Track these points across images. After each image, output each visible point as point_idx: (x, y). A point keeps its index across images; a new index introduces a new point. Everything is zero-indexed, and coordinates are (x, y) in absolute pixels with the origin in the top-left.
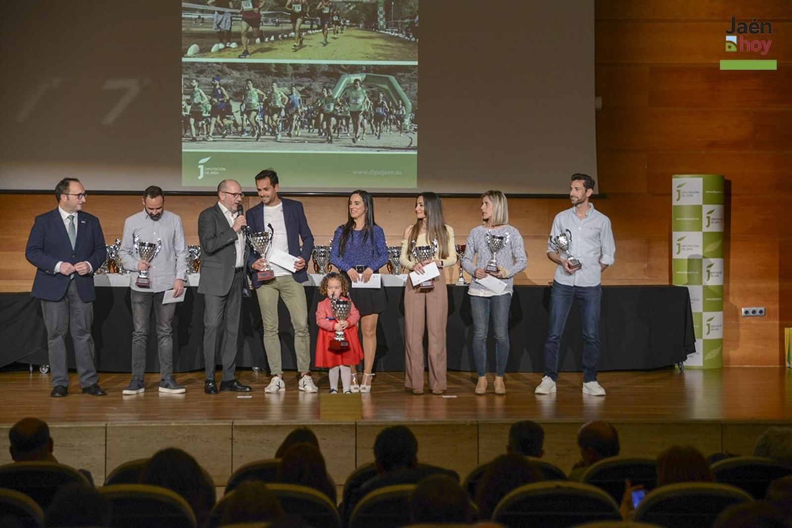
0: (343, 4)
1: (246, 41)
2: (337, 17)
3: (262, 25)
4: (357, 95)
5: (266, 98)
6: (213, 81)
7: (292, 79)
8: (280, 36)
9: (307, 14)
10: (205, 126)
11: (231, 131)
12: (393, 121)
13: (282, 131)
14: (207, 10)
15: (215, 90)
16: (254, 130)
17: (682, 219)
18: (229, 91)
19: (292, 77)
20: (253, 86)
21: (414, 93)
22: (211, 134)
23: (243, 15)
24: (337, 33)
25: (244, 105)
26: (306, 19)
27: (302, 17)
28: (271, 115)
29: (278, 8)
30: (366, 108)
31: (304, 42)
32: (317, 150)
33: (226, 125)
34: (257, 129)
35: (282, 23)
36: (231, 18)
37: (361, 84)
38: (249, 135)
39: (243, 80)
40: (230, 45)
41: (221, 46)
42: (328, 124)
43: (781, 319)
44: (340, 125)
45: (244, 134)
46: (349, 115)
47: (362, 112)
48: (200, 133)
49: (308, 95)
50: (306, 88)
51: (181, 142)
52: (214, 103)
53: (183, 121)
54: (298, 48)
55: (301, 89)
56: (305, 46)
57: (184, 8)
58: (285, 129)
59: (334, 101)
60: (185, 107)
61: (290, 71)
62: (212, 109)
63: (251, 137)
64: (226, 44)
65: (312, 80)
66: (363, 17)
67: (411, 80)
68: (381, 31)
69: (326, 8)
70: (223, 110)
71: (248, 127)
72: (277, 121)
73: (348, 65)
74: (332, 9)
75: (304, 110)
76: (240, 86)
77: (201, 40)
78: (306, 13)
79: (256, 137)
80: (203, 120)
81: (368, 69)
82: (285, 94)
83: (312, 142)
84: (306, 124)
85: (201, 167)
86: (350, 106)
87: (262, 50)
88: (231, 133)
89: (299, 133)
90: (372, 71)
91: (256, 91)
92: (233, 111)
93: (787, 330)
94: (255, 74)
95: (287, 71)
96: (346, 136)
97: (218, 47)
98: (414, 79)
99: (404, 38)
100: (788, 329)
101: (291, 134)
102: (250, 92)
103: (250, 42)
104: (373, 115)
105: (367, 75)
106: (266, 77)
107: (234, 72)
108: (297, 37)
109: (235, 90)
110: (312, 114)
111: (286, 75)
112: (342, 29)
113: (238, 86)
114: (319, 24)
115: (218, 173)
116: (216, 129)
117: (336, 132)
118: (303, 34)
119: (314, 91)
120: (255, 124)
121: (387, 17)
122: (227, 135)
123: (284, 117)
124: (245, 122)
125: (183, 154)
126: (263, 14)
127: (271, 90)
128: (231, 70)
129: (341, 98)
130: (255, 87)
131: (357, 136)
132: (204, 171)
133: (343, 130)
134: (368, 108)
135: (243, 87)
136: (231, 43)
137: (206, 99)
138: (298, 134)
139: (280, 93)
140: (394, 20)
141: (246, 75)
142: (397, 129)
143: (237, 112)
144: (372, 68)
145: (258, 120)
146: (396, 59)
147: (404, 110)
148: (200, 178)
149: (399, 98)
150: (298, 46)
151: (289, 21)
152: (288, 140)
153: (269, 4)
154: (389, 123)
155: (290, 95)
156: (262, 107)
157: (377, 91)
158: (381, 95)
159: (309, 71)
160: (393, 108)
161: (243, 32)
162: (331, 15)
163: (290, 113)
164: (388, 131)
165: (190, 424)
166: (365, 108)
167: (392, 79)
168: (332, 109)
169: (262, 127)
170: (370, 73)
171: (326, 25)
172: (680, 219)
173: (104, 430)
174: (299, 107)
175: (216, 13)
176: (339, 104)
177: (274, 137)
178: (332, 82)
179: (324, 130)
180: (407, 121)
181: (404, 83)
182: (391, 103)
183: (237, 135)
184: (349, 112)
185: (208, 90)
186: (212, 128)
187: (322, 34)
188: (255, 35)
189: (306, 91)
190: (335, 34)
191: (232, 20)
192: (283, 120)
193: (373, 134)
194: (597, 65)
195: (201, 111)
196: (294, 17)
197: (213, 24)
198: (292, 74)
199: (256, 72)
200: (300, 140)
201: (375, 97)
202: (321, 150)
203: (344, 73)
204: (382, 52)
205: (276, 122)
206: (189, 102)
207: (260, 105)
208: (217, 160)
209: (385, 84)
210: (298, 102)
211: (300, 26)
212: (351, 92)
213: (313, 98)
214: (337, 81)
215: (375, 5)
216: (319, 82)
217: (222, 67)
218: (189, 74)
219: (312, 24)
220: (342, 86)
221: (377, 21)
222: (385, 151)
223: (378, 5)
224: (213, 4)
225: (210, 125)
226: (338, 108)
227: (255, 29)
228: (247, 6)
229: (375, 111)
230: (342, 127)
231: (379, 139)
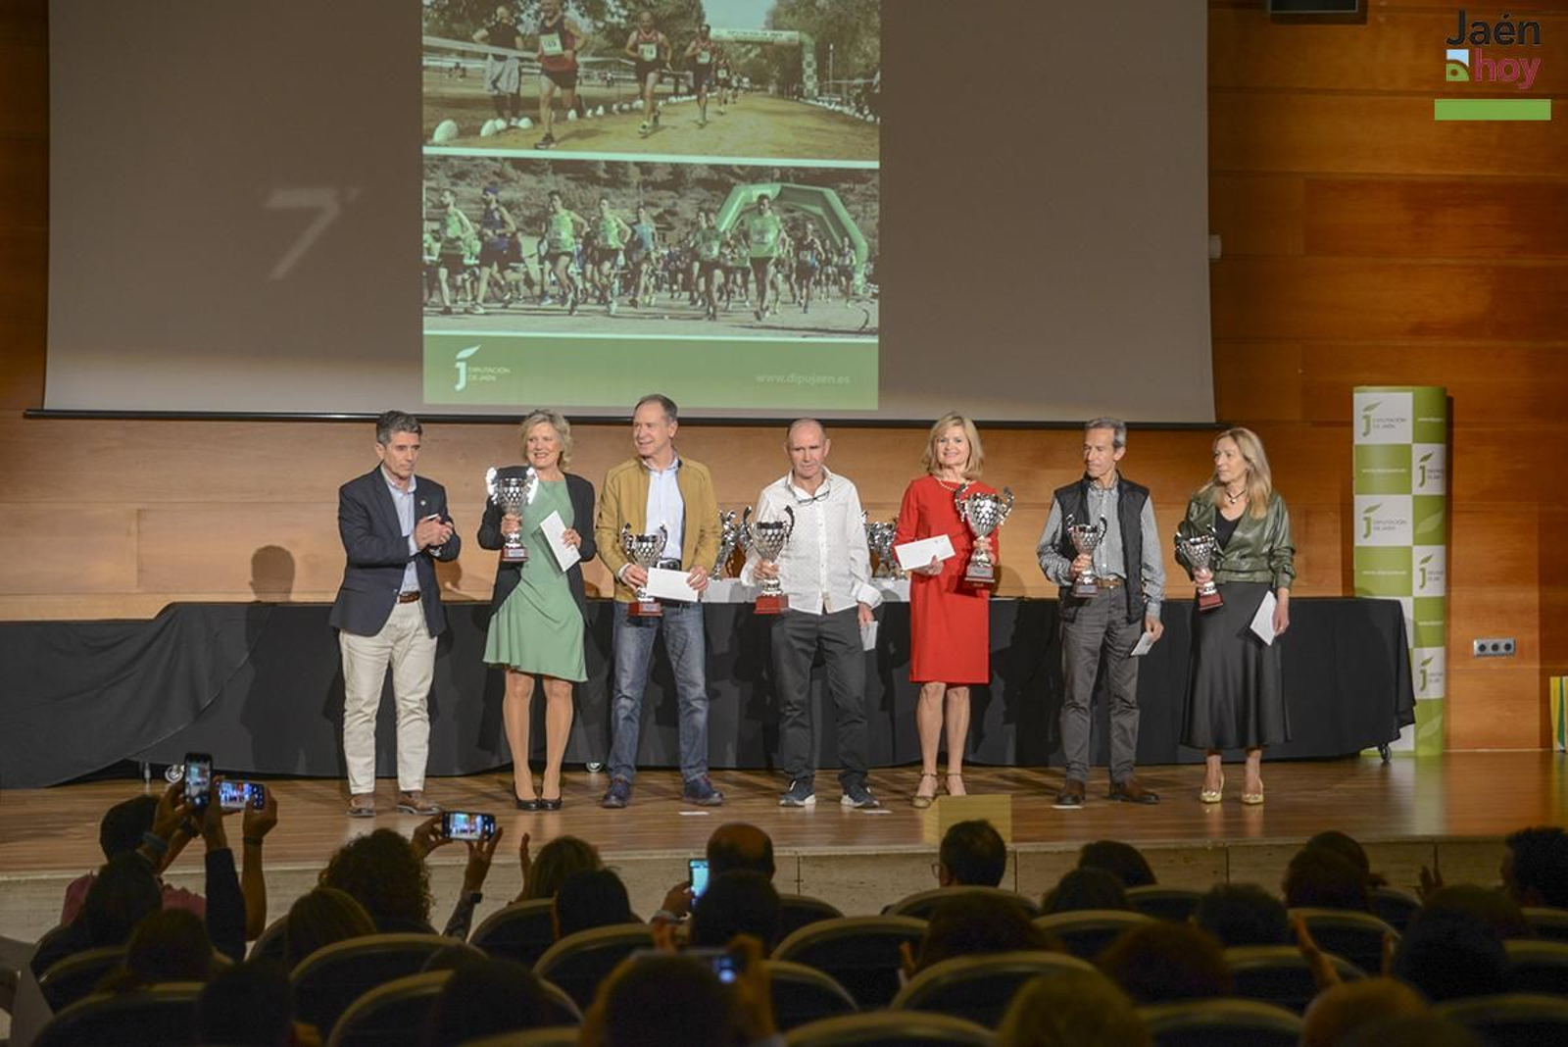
0: (737, 45)
1: (548, 115)
2: (725, 72)
3: (581, 83)
4: (763, 225)
5: (589, 229)
6: (485, 193)
7: (638, 194)
8: (615, 107)
9: (668, 65)
10: (468, 284)
11: (520, 294)
12: (832, 278)
13: (620, 295)
14: (473, 52)
15: (488, 213)
17: (1373, 471)
18: (515, 214)
19: (638, 188)
20: (563, 206)
21: (873, 224)
22: (480, 300)
23: (544, 65)
24: (726, 102)
26: (666, 74)
27: (657, 70)
28: (598, 264)
29: (611, 51)
30: (781, 251)
31: (662, 121)
32: (688, 334)
34: (570, 291)
35: (618, 80)
36: (520, 69)
37: (771, 203)
38: (554, 303)
39: (543, 193)
40: (517, 122)
41: (501, 124)
42: (709, 282)
43: (1542, 661)
44: (731, 285)
45: (546, 300)
46: (748, 264)
47: (773, 260)
48: (459, 298)
49: (669, 224)
50: (665, 211)
51: (421, 315)
52: (486, 238)
53: (424, 274)
54: (649, 131)
55: (655, 212)
56: (664, 128)
57: (427, 47)
58: (626, 292)
59: (720, 238)
60: (430, 245)
61: (635, 176)
62: (482, 250)
63: (558, 306)
64: (509, 121)
65: (676, 196)
66: (775, 73)
67: (866, 198)
68: (810, 102)
69: (704, 53)
70: (500, 253)
71: (553, 288)
72: (610, 275)
73: (746, 166)
74: (716, 55)
75: (663, 255)
76: (538, 206)
77: (462, 111)
78: (665, 62)
79: (568, 306)
80: (465, 271)
81: (785, 174)
82: (624, 221)
83: (678, 318)
84: (666, 283)
85: (462, 366)
86: (749, 247)
87: (581, 135)
88: (519, 299)
89: (653, 300)
90: (791, 179)
91: (569, 215)
92: (525, 254)
93: (1555, 682)
94: (566, 182)
95: (627, 177)
96: (744, 304)
97: (495, 126)
98: (870, 196)
99: (853, 116)
100: (1558, 679)
101: (636, 302)
102: (556, 216)
104: (794, 265)
105: (783, 188)
106: (587, 188)
107: (524, 176)
108: (647, 111)
109: (527, 213)
110: (678, 263)
111: (627, 185)
112: (735, 96)
113: (532, 205)
114: (691, 84)
115: (494, 378)
116: (489, 290)
117: (725, 297)
118: (661, 103)
119: (680, 216)
120: (567, 282)
121: (821, 72)
122: (510, 302)
123: (623, 268)
124: (547, 277)
125: (425, 340)
126: (582, 62)
127: (599, 215)
128: (519, 172)
130: (567, 208)
131: (764, 306)
132: (467, 374)
133: (737, 293)
134: (785, 251)
135: (543, 206)
136: (519, 118)
137: (471, 230)
138: (650, 302)
139: (615, 219)
140: (834, 78)
141: (548, 184)
142: (840, 294)
143: (531, 256)
144: (793, 174)
145: (572, 272)
146: (835, 157)
147: (854, 257)
148: (459, 387)
149: (843, 232)
150: (649, 128)
151: (633, 77)
152: (629, 313)
153: (593, 43)
154: (824, 281)
155: (635, 224)
156: (580, 247)
157: (801, 218)
158: (810, 226)
159: (671, 177)
160: (832, 253)
161: (542, 98)
162: (714, 67)
163: (635, 259)
164: (823, 299)
166: (779, 252)
167: (831, 195)
168: (715, 252)
169: (581, 287)
170: (788, 181)
171: (704, 87)
172: (1367, 471)
174: (652, 247)
175: (490, 58)
176: (728, 243)
177: (604, 308)
178: (716, 199)
179: (700, 295)
180: (859, 279)
181: (853, 203)
182: (828, 242)
183: (530, 303)
184: (748, 259)
185: (474, 212)
186: (483, 288)
187: (696, 105)
188: (566, 104)
189: (667, 216)
190: (720, 104)
191: (521, 74)
193: (794, 302)
194: (1212, 173)
195: (462, 253)
196: (642, 69)
197: (482, 78)
198: (639, 184)
199: (568, 178)
200: (654, 314)
201: (798, 230)
202: (694, 334)
203: (738, 182)
204: (811, 142)
205: (608, 276)
206: (437, 236)
207: (577, 243)
208: (491, 352)
209: (816, 206)
210: (650, 237)
211: (653, 87)
212: (753, 220)
213: (680, 230)
214: (725, 199)
215: (797, 50)
216: (691, 199)
217: (503, 166)
218: (437, 179)
219: (677, 84)
220: (734, 208)
221: (801, 82)
222: (817, 336)
223: (804, 50)
224: (483, 39)
225: (479, 283)
226: (727, 251)
227: (567, 92)
228: (552, 45)
229: (798, 258)
230: (736, 289)
231: (805, 312)
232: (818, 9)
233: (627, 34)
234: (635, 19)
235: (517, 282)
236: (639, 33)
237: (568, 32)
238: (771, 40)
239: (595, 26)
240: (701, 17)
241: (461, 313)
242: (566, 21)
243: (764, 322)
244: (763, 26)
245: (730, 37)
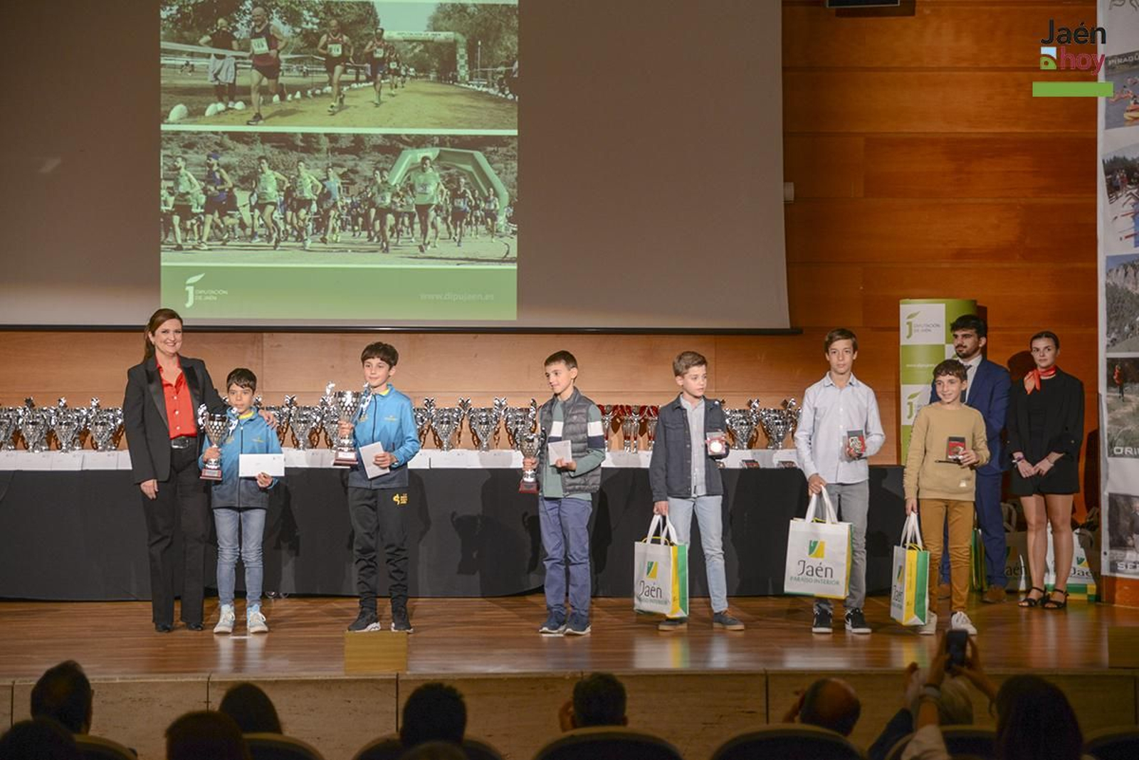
0: (406, 43)
1: (258, 99)
2: (395, 63)
3: (283, 75)
4: (425, 180)
5: (289, 185)
6: (208, 159)
7: (327, 158)
8: (309, 92)
9: (351, 59)
10: (195, 228)
11: (235, 235)
13: (313, 234)
14: (199, 53)
15: (211, 174)
16: (270, 233)
17: (914, 366)
18: (232, 174)
19: (327, 153)
20: (269, 167)
21: (512, 178)
22: (204, 239)
23: (254, 61)
24: (396, 87)
25: (255, 195)
26: (349, 67)
27: (343, 64)
28: (296, 211)
29: (307, 50)
30: (440, 199)
31: (346, 102)
32: (366, 263)
33: (228, 226)
34: (274, 232)
35: (312, 71)
36: (235, 64)
37: (432, 163)
38: (262, 241)
40: (233, 105)
41: (221, 107)
42: (383, 224)
44: (400, 226)
46: (414, 210)
47: (434, 206)
48: (188, 238)
49: (352, 180)
50: (348, 170)
51: (159, 251)
52: (209, 193)
53: (162, 220)
54: (336, 110)
55: (341, 171)
56: (347, 107)
57: (164, 50)
59: (391, 190)
60: (166, 198)
61: (325, 144)
62: (206, 202)
63: (266, 244)
64: (227, 104)
65: (357, 158)
66: (435, 64)
67: (507, 157)
68: (463, 85)
69: (378, 50)
70: (221, 204)
71: (261, 229)
73: (412, 135)
74: (388, 51)
75: (347, 203)
76: (249, 167)
77: (191, 97)
78: (348, 58)
79: (273, 243)
80: (193, 218)
81: (443, 141)
82: (317, 178)
83: (358, 251)
84: (349, 224)
85: (190, 289)
86: (414, 197)
87: (283, 113)
89: (339, 238)
90: (448, 144)
91: (273, 174)
92: (238, 205)
94: (272, 149)
95: (319, 145)
96: (410, 241)
97: (217, 108)
98: (511, 157)
99: (498, 95)
101: (326, 239)
102: (263, 176)
103: (264, 101)
105: (441, 151)
106: (288, 154)
107: (239, 145)
108: (335, 94)
109: (241, 173)
110: (359, 209)
111: (319, 151)
112: (403, 82)
113: (245, 167)
114: (369, 73)
115: (215, 298)
116: (212, 231)
117: (395, 235)
118: (345, 89)
119: (361, 174)
120: (272, 225)
121: (471, 63)
122: (227, 240)
123: (315, 214)
124: (256, 222)
125: (162, 269)
127: (297, 174)
128: (235, 142)
129: (402, 184)
130: (272, 169)
131: (427, 242)
132: (195, 295)
133: (405, 232)
135: (254, 168)
136: (235, 102)
137: (198, 186)
138: (337, 239)
139: (309, 179)
140: (482, 67)
141: (258, 151)
142: (486, 232)
143: (244, 206)
144: (449, 141)
145: (276, 217)
146: (484, 127)
147: (497, 204)
148: (188, 305)
149: (489, 184)
150: (336, 107)
152: (320, 248)
153: (292, 44)
154: (474, 222)
155: (325, 180)
156: (282, 198)
158: (463, 180)
159: (353, 144)
160: (480, 201)
161: (253, 86)
162: (387, 60)
163: (325, 207)
165: (142, 681)
166: (438, 200)
167: (479, 155)
168: (388, 200)
169: (282, 228)
170: (446, 147)
171: (379, 76)
172: (911, 366)
173: (10, 691)
174: (338, 198)
175: (213, 57)
176: (398, 194)
177: (301, 244)
178: (388, 160)
179: (376, 233)
180: (502, 220)
181: (497, 162)
182: (477, 192)
183: (245, 241)
184: (414, 206)
186: (207, 230)
187: (373, 89)
188: (271, 90)
189: (350, 174)
191: (236, 68)
192: (315, 220)
193: (450, 238)
194: (786, 134)
195: (191, 204)
196: (330, 63)
197: (207, 72)
198: (328, 149)
199: (273, 146)
200: (340, 248)
201: (453, 183)
202: (371, 263)
203: (406, 147)
204: (464, 116)
205: (304, 220)
206: (171, 192)
207: (280, 195)
208: (213, 278)
209: (468, 164)
210: (337, 190)
211: (340, 77)
212: (418, 176)
213: (360, 184)
214: (396, 160)
215: (453, 46)
216: (370, 160)
217: (222, 137)
218: (171, 149)
219: (358, 74)
220: (404, 166)
221: (455, 70)
222: (469, 264)
223: (458, 45)
224: (208, 43)
225: (204, 226)
226: (397, 200)
227: (274, 81)
228: (260, 46)
229: (453, 204)
230: (404, 228)
231: (459, 246)
232: (468, 14)
233: (318, 36)
234: (326, 25)
235: (233, 226)
236: (329, 36)
237: (273, 36)
238: (431, 39)
239: (294, 32)
240: (376, 23)
241: (190, 249)
242: (271, 28)
243: (427, 254)
244: (426, 28)
245: (400, 37)
